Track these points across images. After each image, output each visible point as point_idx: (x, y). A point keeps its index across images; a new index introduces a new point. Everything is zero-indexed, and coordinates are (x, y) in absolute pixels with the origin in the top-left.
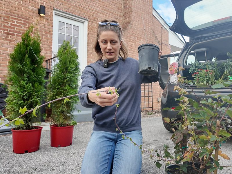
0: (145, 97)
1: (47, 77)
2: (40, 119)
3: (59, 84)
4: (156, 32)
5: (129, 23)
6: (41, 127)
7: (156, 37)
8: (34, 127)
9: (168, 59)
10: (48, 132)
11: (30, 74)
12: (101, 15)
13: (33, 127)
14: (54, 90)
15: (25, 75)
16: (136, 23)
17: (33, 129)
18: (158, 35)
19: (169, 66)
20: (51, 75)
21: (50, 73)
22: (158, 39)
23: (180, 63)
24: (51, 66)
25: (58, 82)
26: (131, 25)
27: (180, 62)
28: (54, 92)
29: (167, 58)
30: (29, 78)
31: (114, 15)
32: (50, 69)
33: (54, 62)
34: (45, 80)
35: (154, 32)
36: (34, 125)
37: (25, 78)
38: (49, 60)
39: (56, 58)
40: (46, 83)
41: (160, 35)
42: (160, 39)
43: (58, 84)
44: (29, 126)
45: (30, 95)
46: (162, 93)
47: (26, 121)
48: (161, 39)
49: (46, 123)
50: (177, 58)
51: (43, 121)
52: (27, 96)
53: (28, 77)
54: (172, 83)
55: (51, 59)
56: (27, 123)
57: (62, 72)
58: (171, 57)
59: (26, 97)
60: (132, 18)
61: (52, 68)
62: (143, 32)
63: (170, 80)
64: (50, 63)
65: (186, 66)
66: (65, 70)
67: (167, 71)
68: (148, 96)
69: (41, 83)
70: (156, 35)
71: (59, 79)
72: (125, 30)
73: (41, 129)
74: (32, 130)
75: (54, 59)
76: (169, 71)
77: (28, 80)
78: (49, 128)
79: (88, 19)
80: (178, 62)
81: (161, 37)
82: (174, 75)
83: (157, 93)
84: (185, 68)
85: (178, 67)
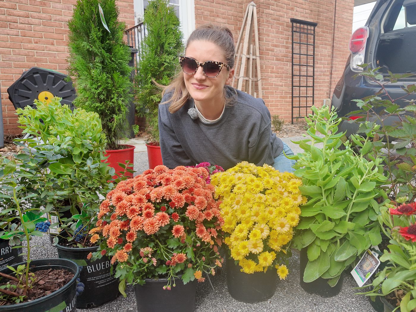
0: (299, 97)
1: (131, 63)
2: (128, 133)
3: (154, 75)
6: (133, 147)
8: (123, 146)
10: (142, 154)
11: (103, 56)
13: (120, 146)
14: (146, 86)
15: (97, 59)
17: (121, 148)
20: (138, 58)
21: (135, 54)
23: (372, 30)
24: (135, 41)
25: (151, 71)
27: (373, 27)
28: (146, 88)
30: (104, 65)
32: (134, 47)
33: (140, 34)
34: (130, 68)
36: (122, 142)
37: (97, 64)
38: (131, 29)
39: (142, 26)
40: (133, 72)
43: (152, 74)
44: (114, 143)
45: (109, 93)
46: (333, 90)
47: (109, 137)
49: (137, 139)
51: (133, 136)
52: (103, 95)
53: (102, 63)
54: (354, 69)
55: (134, 28)
56: (111, 139)
57: (156, 53)
59: (102, 97)
61: (137, 45)
63: (351, 64)
64: (133, 36)
65: (383, 35)
66: (159, 48)
68: (306, 96)
69: (123, 73)
71: (151, 66)
73: (133, 150)
74: (120, 150)
75: (139, 28)
76: (349, 45)
77: (103, 68)
78: (145, 148)
80: (368, 26)
82: (359, 53)
83: (322, 90)
84: (382, 38)
85: (368, 36)
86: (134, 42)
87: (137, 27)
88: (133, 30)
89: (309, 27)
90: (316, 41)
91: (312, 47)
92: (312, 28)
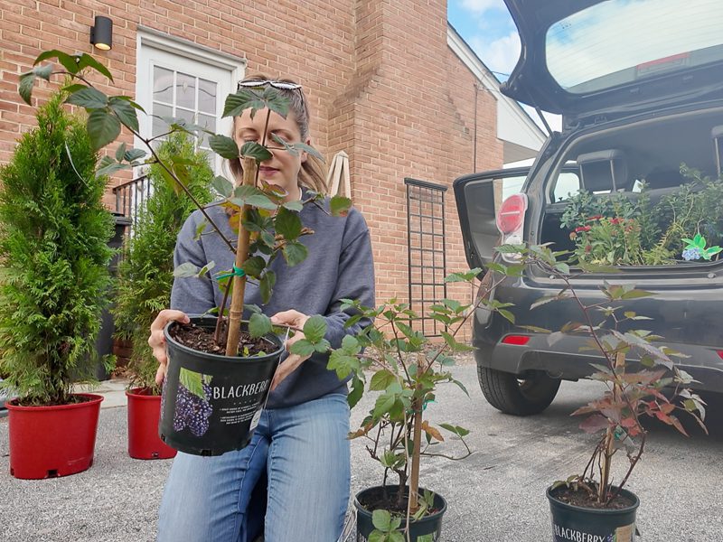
0: (422, 301)
1: (116, 241)
2: (95, 373)
3: (156, 263)
4: (457, 100)
5: (373, 71)
6: (100, 397)
7: (459, 114)
8: (78, 395)
9: (495, 185)
10: (120, 410)
11: (63, 231)
12: (286, 47)
13: (72, 396)
14: (139, 282)
15: (49, 234)
16: (397, 73)
17: (74, 401)
18: (466, 111)
19: (498, 208)
20: (130, 235)
21: (127, 228)
22: (463, 123)
23: (533, 198)
24: (130, 205)
25: (152, 256)
26: (380, 79)
27: (534, 195)
28: (140, 287)
29: (492, 182)
30: (60, 244)
31: (327, 47)
32: (127, 216)
33: (139, 193)
34: (111, 251)
35: (451, 100)
36: (78, 389)
37: (49, 243)
38: (124, 186)
39: (146, 181)
40: (115, 259)
41: (472, 110)
42: (469, 122)
43: (154, 261)
44: (61, 392)
45: (65, 297)
46: (476, 290)
47: (52, 378)
48: (473, 120)
49: (114, 382)
50: (523, 179)
51: (104, 376)
52: (53, 299)
53: (57, 241)
54: (508, 258)
55: (130, 183)
56: (55, 383)
57: (166, 225)
58: (504, 179)
59: (51, 304)
60: (384, 54)
61: (133, 212)
62: (416, 101)
64: (127, 198)
65: (550, 207)
66: (172, 218)
67: (492, 222)
68: (432, 299)
69: (98, 260)
70: (460, 111)
71: (154, 247)
72: (361, 93)
73: (99, 403)
74: (71, 404)
75: (139, 184)
76: (498, 222)
77: (59, 250)
78: (123, 400)
79: (245, 59)
80: (526, 193)
81: (474, 115)
82: (515, 233)
83: (460, 290)
84: (548, 211)
85: (526, 208)
86: (127, 207)
87: (136, 182)
88: (128, 187)
89: (435, 192)
90: (446, 213)
91: (440, 223)
92: (440, 193)
